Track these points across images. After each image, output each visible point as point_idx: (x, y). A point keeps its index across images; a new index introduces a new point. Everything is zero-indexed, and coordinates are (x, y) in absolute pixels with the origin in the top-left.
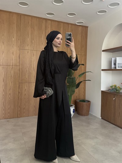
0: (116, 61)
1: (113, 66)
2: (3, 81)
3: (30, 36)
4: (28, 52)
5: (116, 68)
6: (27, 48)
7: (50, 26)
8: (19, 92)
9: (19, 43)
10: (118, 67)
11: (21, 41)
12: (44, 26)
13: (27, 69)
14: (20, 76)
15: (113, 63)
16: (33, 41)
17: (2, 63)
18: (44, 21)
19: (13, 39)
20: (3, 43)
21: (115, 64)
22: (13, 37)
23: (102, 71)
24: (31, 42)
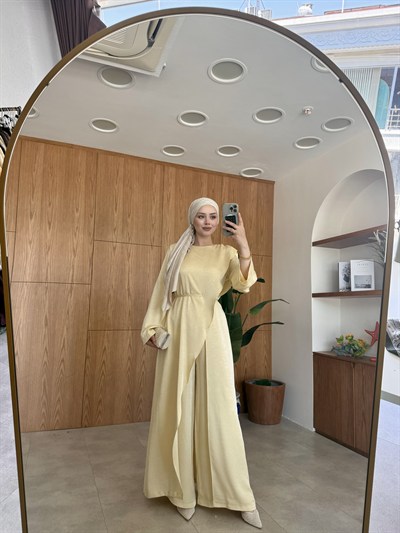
0: (349, 269)
1: (342, 284)
2: (46, 325)
3: (120, 206)
4: (114, 248)
5: (350, 288)
6: (112, 237)
7: (172, 181)
8: (87, 357)
9: (92, 223)
10: (357, 287)
11: (97, 218)
12: (157, 181)
13: (111, 292)
14: (93, 311)
15: (341, 277)
16: (129, 220)
17: (44, 277)
18: (158, 168)
19: (77, 215)
20: (50, 224)
21: (347, 279)
22: (77, 210)
23: (313, 299)
24: (124, 222)
